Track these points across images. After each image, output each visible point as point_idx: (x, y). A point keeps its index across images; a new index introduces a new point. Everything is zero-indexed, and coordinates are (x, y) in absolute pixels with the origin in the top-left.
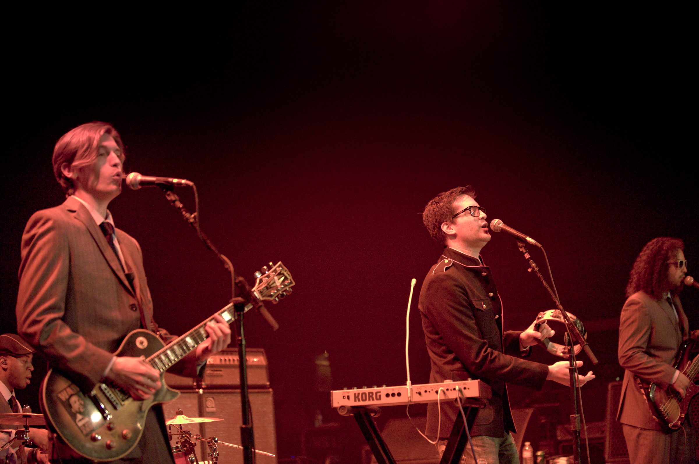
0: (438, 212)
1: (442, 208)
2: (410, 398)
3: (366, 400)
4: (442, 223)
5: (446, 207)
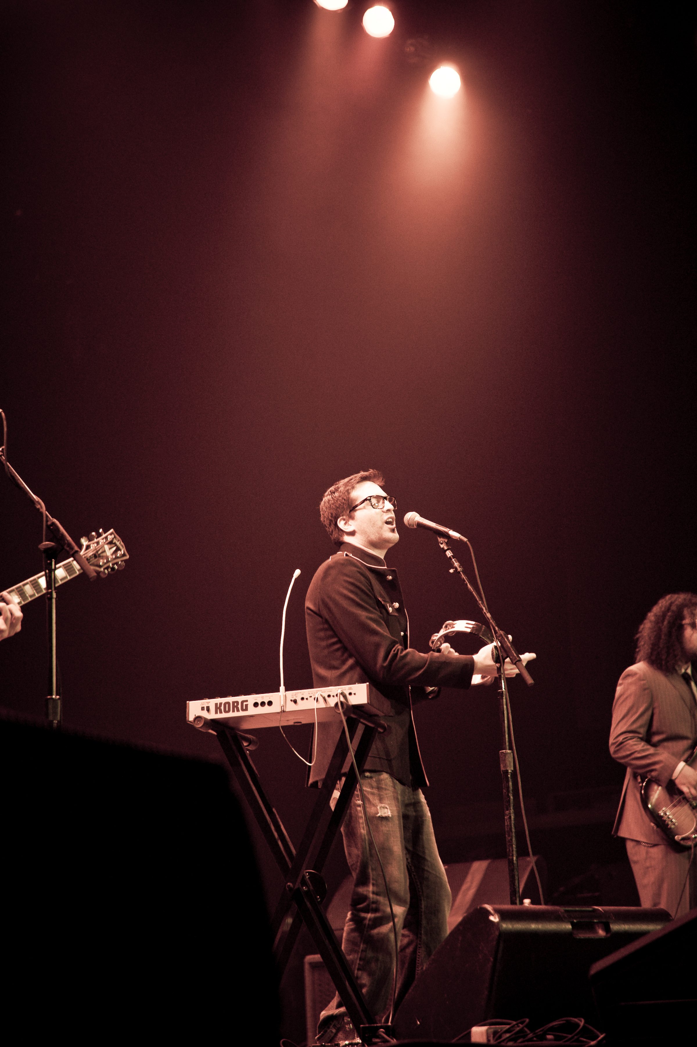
0: (333, 504)
1: (338, 499)
2: (283, 707)
3: (229, 711)
4: (338, 518)
5: (343, 498)
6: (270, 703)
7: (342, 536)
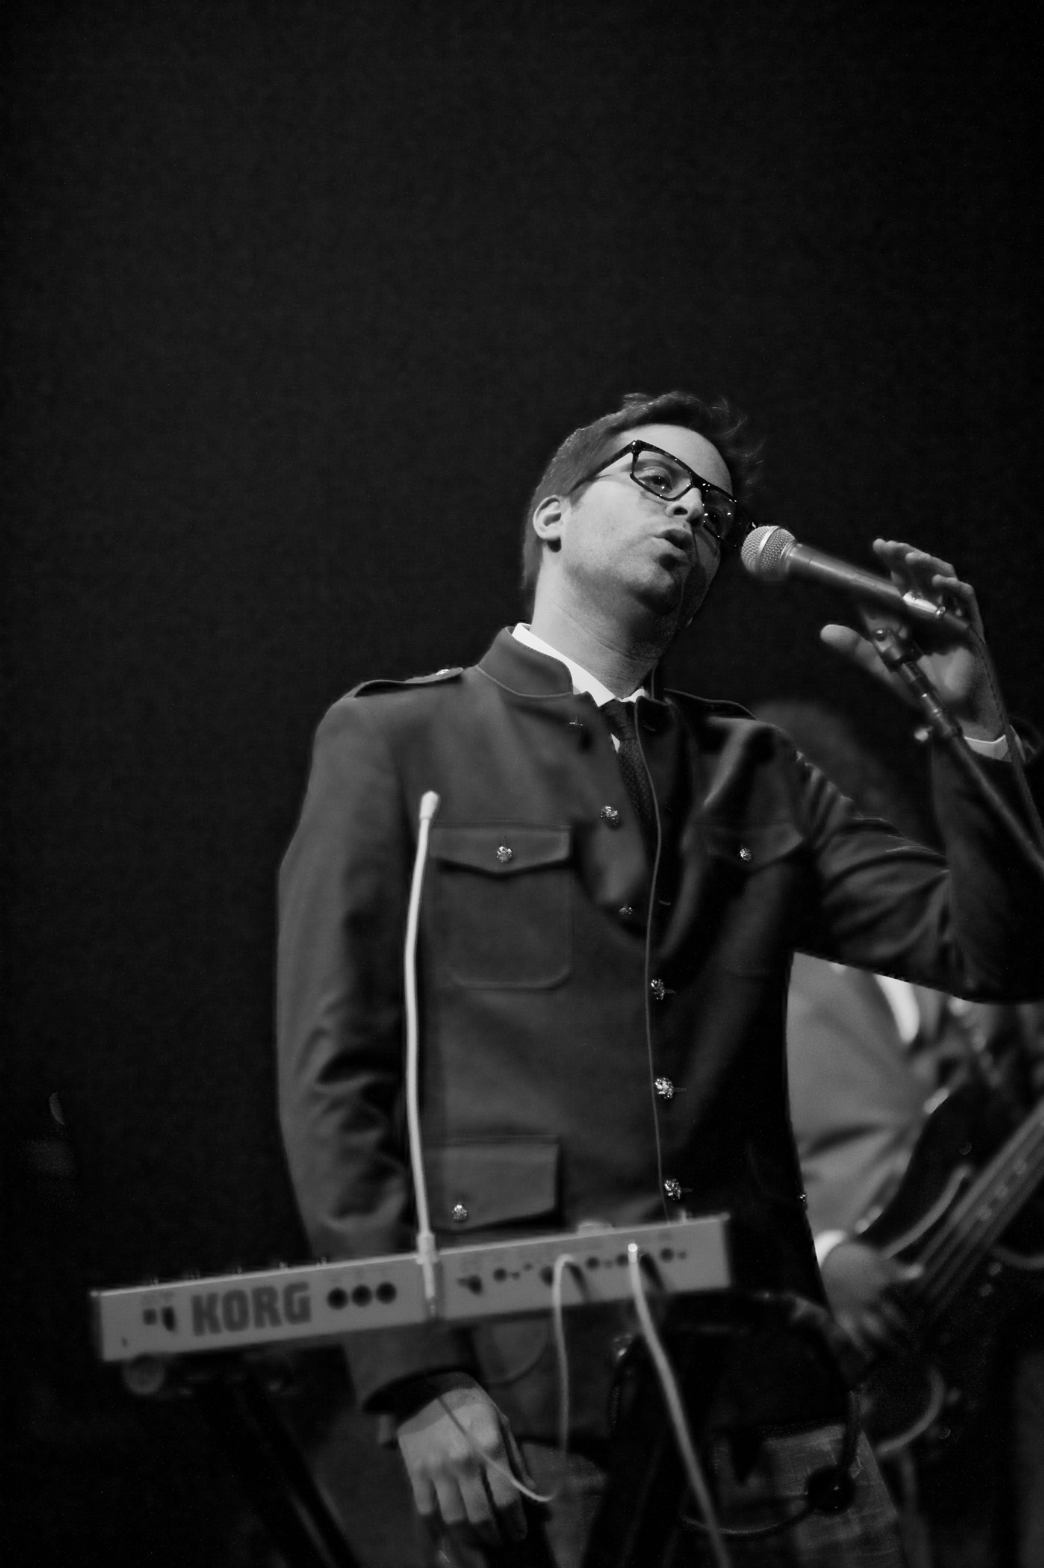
2: (432, 1307)
3: (243, 1323)
6: (387, 1292)
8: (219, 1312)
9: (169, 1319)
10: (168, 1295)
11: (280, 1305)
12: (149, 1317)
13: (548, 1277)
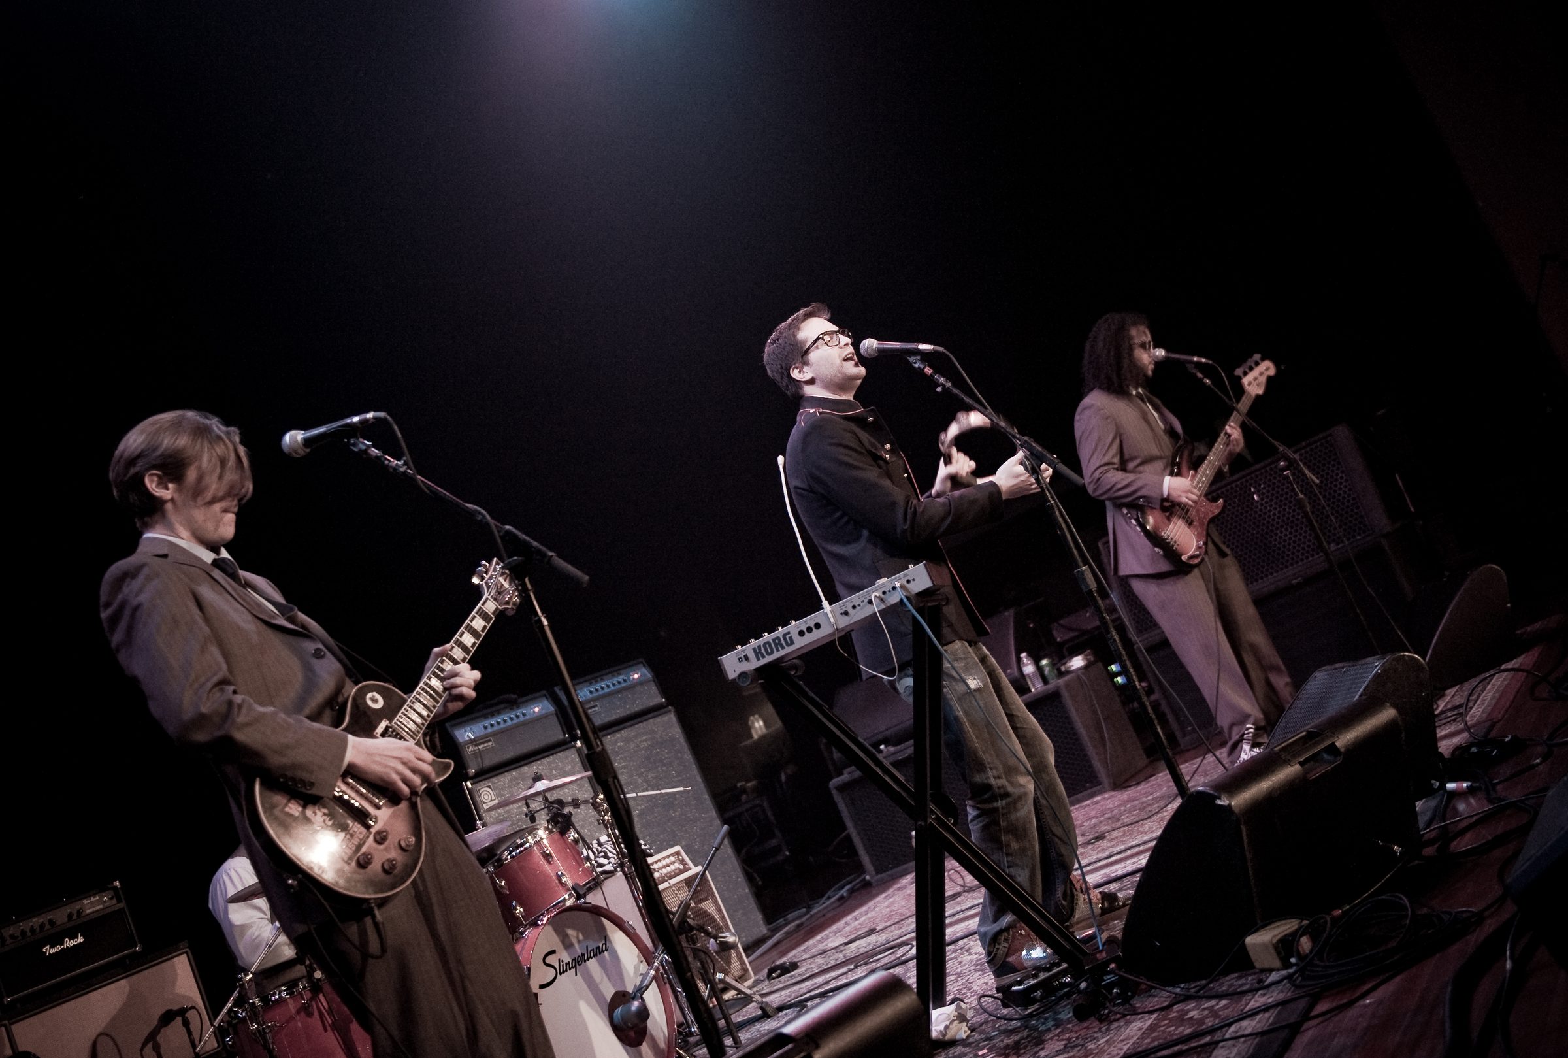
1: (782, 347)
2: (835, 626)
3: (772, 652)
4: (790, 368)
5: (790, 343)
6: (818, 626)
7: (801, 388)
8: (763, 651)
9: (746, 658)
10: (744, 651)
11: (783, 642)
12: (740, 660)
13: (870, 602)
